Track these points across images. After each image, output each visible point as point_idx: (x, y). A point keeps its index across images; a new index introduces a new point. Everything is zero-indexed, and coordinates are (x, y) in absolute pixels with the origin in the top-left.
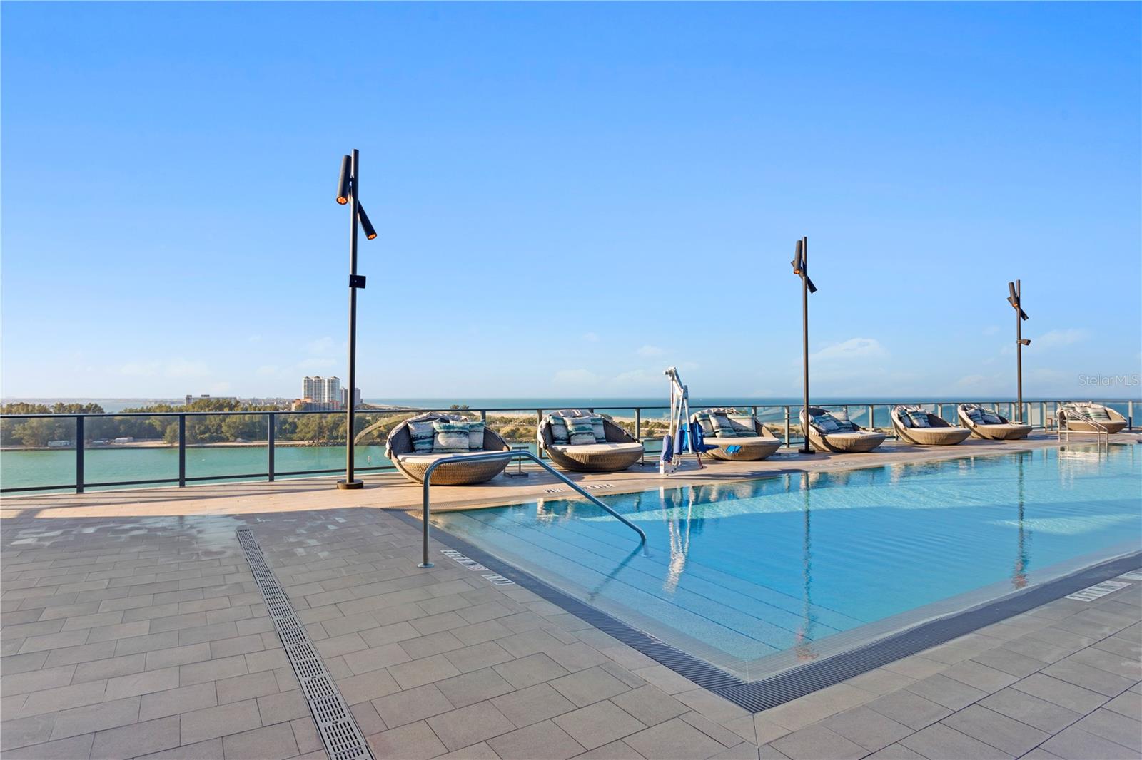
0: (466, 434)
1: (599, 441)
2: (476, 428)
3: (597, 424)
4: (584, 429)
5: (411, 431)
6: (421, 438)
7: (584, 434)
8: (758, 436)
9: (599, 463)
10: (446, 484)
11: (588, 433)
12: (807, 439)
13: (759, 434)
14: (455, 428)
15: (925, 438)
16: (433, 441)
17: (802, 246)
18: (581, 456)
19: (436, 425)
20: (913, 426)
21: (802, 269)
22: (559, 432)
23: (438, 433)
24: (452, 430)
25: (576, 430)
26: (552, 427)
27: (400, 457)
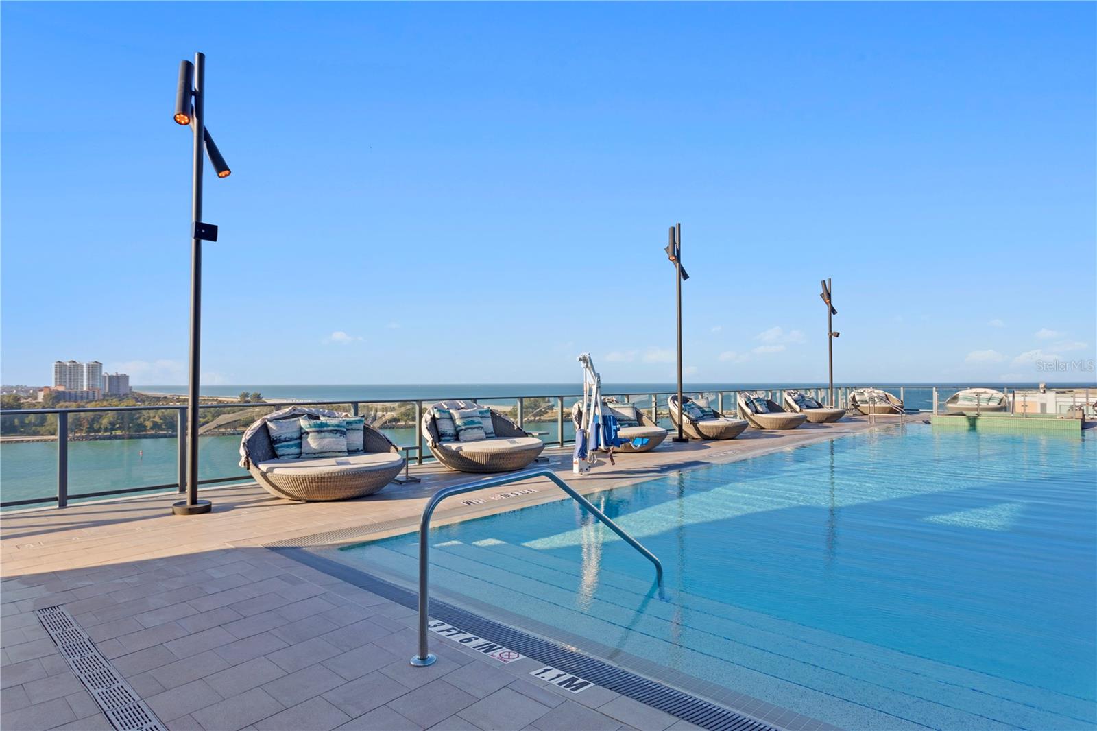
0: (343, 433)
1: (488, 436)
2: (354, 426)
3: (485, 417)
4: (473, 422)
5: (271, 432)
6: (285, 440)
7: (474, 428)
8: (640, 426)
9: (500, 463)
10: (329, 499)
11: (478, 428)
12: (680, 427)
13: (641, 424)
14: (329, 426)
15: (771, 423)
16: (301, 443)
17: (674, 233)
18: (480, 455)
19: (303, 423)
20: (757, 412)
21: (676, 254)
22: (446, 427)
23: (308, 433)
24: (325, 429)
25: (465, 424)
26: (438, 422)
27: (263, 467)
